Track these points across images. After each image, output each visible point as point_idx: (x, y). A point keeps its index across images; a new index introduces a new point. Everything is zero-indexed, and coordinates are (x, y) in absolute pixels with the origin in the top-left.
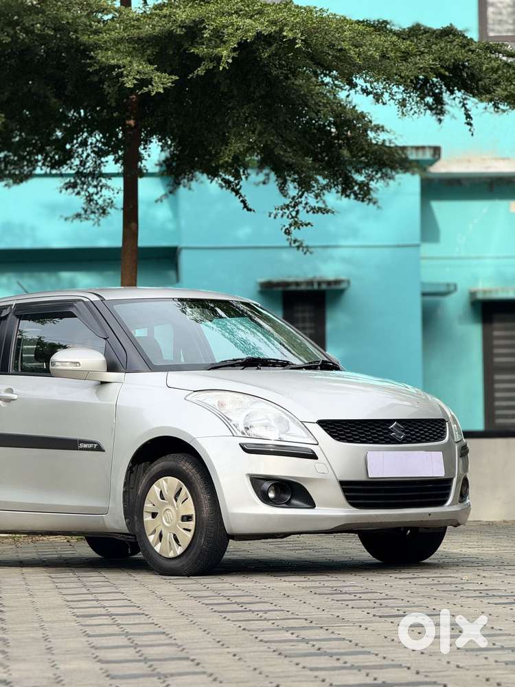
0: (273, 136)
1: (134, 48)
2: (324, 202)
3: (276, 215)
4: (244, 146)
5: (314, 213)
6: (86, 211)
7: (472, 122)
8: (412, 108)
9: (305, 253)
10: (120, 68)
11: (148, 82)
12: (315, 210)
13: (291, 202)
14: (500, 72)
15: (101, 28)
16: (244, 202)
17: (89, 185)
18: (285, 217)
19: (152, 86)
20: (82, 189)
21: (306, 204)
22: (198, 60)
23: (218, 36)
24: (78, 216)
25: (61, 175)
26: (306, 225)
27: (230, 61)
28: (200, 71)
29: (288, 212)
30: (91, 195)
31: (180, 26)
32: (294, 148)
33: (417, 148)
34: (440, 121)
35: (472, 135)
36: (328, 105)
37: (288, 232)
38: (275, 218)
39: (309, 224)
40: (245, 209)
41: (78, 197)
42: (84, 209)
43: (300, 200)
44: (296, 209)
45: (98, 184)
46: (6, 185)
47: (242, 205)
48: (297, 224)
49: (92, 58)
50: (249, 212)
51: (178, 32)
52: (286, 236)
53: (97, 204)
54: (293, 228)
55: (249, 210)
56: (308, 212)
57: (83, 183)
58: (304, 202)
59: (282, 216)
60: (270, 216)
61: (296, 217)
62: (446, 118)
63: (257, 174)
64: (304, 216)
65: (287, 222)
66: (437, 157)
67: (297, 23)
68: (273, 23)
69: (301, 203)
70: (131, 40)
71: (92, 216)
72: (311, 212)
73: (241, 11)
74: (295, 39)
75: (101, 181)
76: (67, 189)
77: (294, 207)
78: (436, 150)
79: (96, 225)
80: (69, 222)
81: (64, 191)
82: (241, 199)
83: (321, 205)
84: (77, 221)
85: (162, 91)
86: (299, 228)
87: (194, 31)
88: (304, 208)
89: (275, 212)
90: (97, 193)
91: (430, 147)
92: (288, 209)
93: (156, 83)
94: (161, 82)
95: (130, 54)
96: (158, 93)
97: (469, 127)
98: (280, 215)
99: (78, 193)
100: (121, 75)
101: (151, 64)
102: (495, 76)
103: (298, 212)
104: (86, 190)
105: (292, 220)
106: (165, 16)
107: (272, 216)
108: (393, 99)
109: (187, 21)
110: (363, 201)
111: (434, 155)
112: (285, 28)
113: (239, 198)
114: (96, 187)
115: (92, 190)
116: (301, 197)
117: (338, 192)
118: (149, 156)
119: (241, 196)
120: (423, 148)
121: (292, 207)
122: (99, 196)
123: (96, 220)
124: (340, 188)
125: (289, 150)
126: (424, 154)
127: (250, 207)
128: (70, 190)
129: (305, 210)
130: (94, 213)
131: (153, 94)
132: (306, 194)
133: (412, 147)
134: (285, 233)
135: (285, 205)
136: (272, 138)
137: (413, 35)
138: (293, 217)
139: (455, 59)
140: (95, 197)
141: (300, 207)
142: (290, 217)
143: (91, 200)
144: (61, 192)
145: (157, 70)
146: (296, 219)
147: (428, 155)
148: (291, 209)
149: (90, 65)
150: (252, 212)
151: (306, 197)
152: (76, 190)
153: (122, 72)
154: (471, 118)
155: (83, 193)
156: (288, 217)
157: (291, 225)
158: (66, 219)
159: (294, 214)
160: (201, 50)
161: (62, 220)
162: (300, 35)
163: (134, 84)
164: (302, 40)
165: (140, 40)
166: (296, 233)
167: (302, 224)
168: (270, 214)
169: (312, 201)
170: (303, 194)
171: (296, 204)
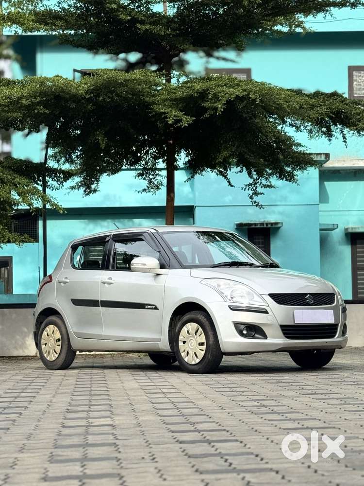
1: (173, 104)
2: (270, 182)
4: (229, 153)
5: (265, 188)
6: (148, 188)
7: (346, 141)
8: (315, 134)
9: (260, 209)
10: (166, 114)
11: (180, 120)
12: (266, 186)
13: (253, 182)
14: (361, 115)
15: (155, 94)
16: (229, 182)
17: (150, 174)
18: (250, 190)
19: (182, 123)
20: (146, 176)
21: (261, 183)
22: (205, 110)
23: (216, 97)
24: (145, 190)
25: (136, 169)
26: (261, 194)
27: (222, 110)
28: (207, 115)
29: (251, 187)
30: (151, 179)
31: (196, 92)
32: (255, 154)
33: (317, 154)
34: (330, 140)
35: (347, 147)
36: (272, 133)
37: (251, 198)
38: (245, 190)
39: (262, 193)
40: (230, 186)
41: (144, 180)
42: (147, 186)
45: (155, 174)
46: (108, 175)
47: (228, 184)
48: (256, 193)
49: (151, 109)
51: (196, 95)
52: (251, 200)
53: (154, 184)
54: (254, 196)
55: (232, 186)
56: (262, 187)
57: (147, 173)
58: (260, 182)
59: (248, 189)
60: (242, 189)
61: (256, 190)
62: (333, 138)
63: (237, 167)
64: (259, 190)
65: (251, 192)
66: (327, 159)
67: (257, 90)
68: (245, 90)
69: (258, 182)
70: (171, 100)
71: (152, 190)
72: (263, 188)
73: (228, 84)
74: (256, 99)
75: (156, 172)
77: (255, 185)
78: (327, 156)
79: (154, 195)
80: (140, 194)
81: (137, 177)
83: (268, 183)
84: (144, 193)
85: (187, 125)
86: (257, 196)
87: (203, 95)
88: (260, 185)
90: (154, 178)
91: (324, 154)
93: (184, 121)
94: (186, 121)
95: (170, 106)
96: (185, 126)
97: (345, 143)
98: (247, 189)
99: (145, 179)
100: (166, 117)
101: (182, 111)
102: (359, 117)
103: (256, 187)
106: (189, 87)
107: (243, 189)
108: (306, 129)
109: (200, 89)
110: (290, 181)
111: (326, 158)
112: (251, 93)
114: (153, 175)
115: (151, 177)
116: (258, 179)
117: (277, 177)
118: (180, 159)
119: (228, 179)
120: (320, 154)
122: (155, 180)
123: (154, 192)
124: (278, 175)
125: (252, 155)
126: (321, 157)
127: (232, 184)
128: (140, 177)
130: (153, 188)
131: (183, 127)
132: (260, 178)
133: (315, 154)
134: (250, 198)
135: (250, 184)
136: (243, 149)
137: (316, 96)
138: (254, 190)
139: (338, 109)
140: (153, 180)
141: (258, 185)
143: (151, 182)
145: (184, 114)
147: (323, 158)
148: (253, 186)
149: (150, 113)
150: (233, 187)
151: (261, 180)
152: (143, 177)
154: (346, 139)
155: (147, 178)
157: (253, 194)
158: (138, 192)
159: (254, 188)
160: (207, 104)
161: (137, 192)
162: (258, 97)
163: (173, 122)
164: (260, 99)
165: (176, 99)
166: (256, 198)
167: (259, 194)
168: (242, 188)
169: (264, 182)
170: (259, 178)
171: (256, 183)
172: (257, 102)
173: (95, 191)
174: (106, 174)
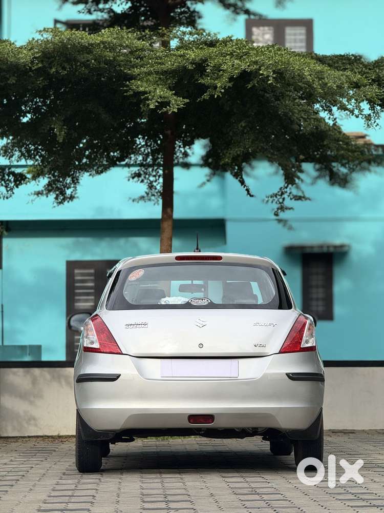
0: (263, 143)
1: (160, 78)
2: (303, 192)
3: (268, 201)
4: (240, 151)
5: (295, 200)
6: (148, 194)
8: (375, 122)
10: (147, 94)
11: (167, 104)
12: (297, 198)
13: (279, 192)
15: (137, 63)
16: (248, 190)
17: (150, 175)
18: (274, 202)
19: (170, 106)
20: (145, 177)
21: (290, 193)
22: (203, 88)
23: (217, 68)
24: (142, 198)
25: (128, 165)
26: (290, 209)
27: (223, 91)
28: (206, 96)
29: (276, 199)
30: (151, 182)
31: (191, 63)
32: (282, 151)
36: (308, 120)
37: (276, 215)
40: (249, 196)
41: (142, 184)
42: (146, 193)
43: (286, 190)
44: (282, 197)
45: (157, 174)
46: (90, 175)
47: (246, 192)
48: (282, 208)
49: (127, 86)
50: (252, 198)
51: (190, 68)
52: (275, 217)
53: (156, 189)
54: (279, 211)
55: (252, 196)
56: (291, 199)
57: (146, 173)
58: (288, 192)
59: (272, 202)
61: (282, 203)
64: (288, 202)
65: (275, 206)
67: (270, 64)
68: (256, 63)
69: (286, 192)
70: (157, 73)
71: (153, 198)
72: (293, 200)
73: (234, 52)
74: (268, 76)
75: (158, 172)
76: (133, 178)
77: (281, 195)
79: (156, 205)
80: (135, 203)
81: (131, 179)
82: (246, 188)
83: (300, 194)
84: (142, 202)
85: (176, 110)
86: (284, 212)
87: (200, 67)
88: (289, 196)
89: (267, 199)
90: (156, 181)
92: (276, 197)
93: (172, 104)
94: (177, 103)
95: (156, 83)
96: (173, 112)
98: (270, 201)
99: (142, 181)
100: (147, 99)
101: (171, 90)
103: (284, 199)
104: (148, 179)
105: (280, 205)
106: (181, 56)
107: (265, 201)
108: (362, 114)
109: (197, 59)
112: (262, 68)
113: (244, 187)
114: (154, 176)
115: (152, 179)
116: (286, 188)
119: (245, 185)
121: (279, 195)
122: (157, 183)
123: (156, 201)
125: (275, 153)
127: (252, 194)
128: (136, 179)
129: (289, 198)
130: (154, 195)
131: (170, 113)
132: (290, 186)
135: (274, 194)
136: (262, 145)
138: (280, 203)
140: (155, 184)
141: (285, 196)
142: (278, 202)
143: (152, 186)
144: (129, 180)
145: (175, 94)
146: (282, 204)
148: (278, 197)
149: (126, 91)
150: (254, 197)
151: (290, 188)
152: (141, 179)
153: (148, 97)
155: (146, 181)
156: (276, 203)
157: (278, 209)
158: (133, 201)
159: (281, 200)
160: (206, 81)
161: (131, 201)
162: (272, 74)
163: (156, 106)
164: (274, 78)
165: (165, 73)
166: (282, 215)
167: (287, 208)
169: (294, 191)
170: (288, 186)
171: (282, 194)
172: (270, 82)
173: (72, 198)
174: (88, 174)
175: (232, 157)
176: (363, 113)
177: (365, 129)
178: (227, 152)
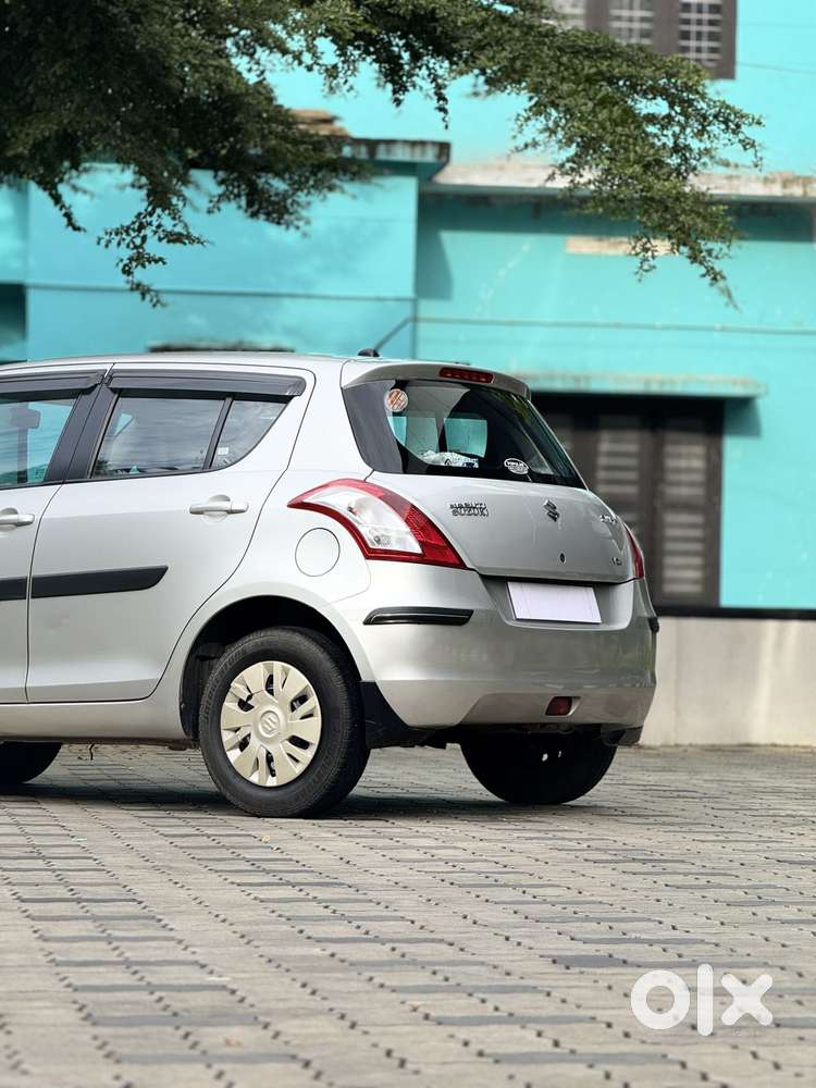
0: (101, 115)
2: (186, 226)
3: (109, 241)
4: (50, 129)
5: (169, 242)
7: (447, 107)
8: (346, 81)
9: (154, 306)
12: (175, 238)
13: (134, 223)
14: (487, 29)
16: (68, 216)
18: (123, 245)
21: (159, 226)
26: (156, 261)
29: (128, 239)
32: (143, 135)
33: (413, 144)
34: (398, 102)
35: (447, 127)
36: (201, 69)
37: (127, 271)
38: (107, 246)
39: (161, 259)
40: (70, 228)
43: (149, 219)
44: (142, 234)
47: (65, 220)
48: (141, 259)
50: (77, 233)
52: (125, 277)
54: (134, 264)
55: (77, 229)
56: (160, 239)
58: (155, 223)
59: (119, 244)
60: (99, 243)
61: (141, 246)
62: (406, 97)
64: (153, 247)
65: (126, 253)
66: (444, 159)
69: (150, 224)
72: (165, 241)
77: (139, 230)
78: (444, 148)
82: (64, 211)
83: (179, 229)
86: (144, 266)
88: (155, 232)
89: (108, 237)
91: (434, 143)
92: (128, 234)
97: (442, 114)
98: (115, 243)
102: (479, 36)
103: (144, 239)
105: (135, 251)
107: (103, 243)
108: (318, 64)
111: (439, 156)
113: (61, 209)
116: (151, 214)
119: (63, 206)
120: (423, 143)
121: (134, 230)
124: (243, 201)
125: (127, 137)
126: (423, 153)
127: (78, 224)
129: (156, 237)
132: (159, 211)
133: (405, 142)
134: (124, 271)
135: (122, 227)
136: (98, 118)
138: (136, 247)
139: (414, 5)
141: (148, 232)
142: (132, 246)
146: (141, 250)
147: (430, 156)
148: (133, 234)
150: (82, 233)
151: (159, 216)
154: (445, 99)
156: (128, 246)
157: (131, 259)
159: (138, 241)
166: (139, 274)
167: (150, 260)
168: (100, 239)
169: (168, 223)
170: (154, 210)
171: (141, 227)
175: (31, 142)
176: (320, 62)
177: (325, 96)
178: (21, 131)
